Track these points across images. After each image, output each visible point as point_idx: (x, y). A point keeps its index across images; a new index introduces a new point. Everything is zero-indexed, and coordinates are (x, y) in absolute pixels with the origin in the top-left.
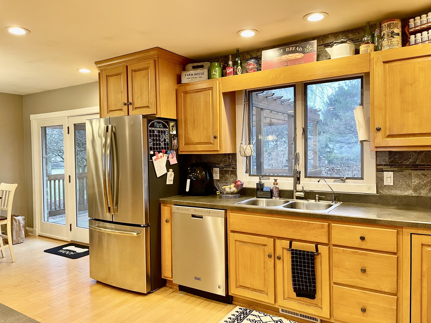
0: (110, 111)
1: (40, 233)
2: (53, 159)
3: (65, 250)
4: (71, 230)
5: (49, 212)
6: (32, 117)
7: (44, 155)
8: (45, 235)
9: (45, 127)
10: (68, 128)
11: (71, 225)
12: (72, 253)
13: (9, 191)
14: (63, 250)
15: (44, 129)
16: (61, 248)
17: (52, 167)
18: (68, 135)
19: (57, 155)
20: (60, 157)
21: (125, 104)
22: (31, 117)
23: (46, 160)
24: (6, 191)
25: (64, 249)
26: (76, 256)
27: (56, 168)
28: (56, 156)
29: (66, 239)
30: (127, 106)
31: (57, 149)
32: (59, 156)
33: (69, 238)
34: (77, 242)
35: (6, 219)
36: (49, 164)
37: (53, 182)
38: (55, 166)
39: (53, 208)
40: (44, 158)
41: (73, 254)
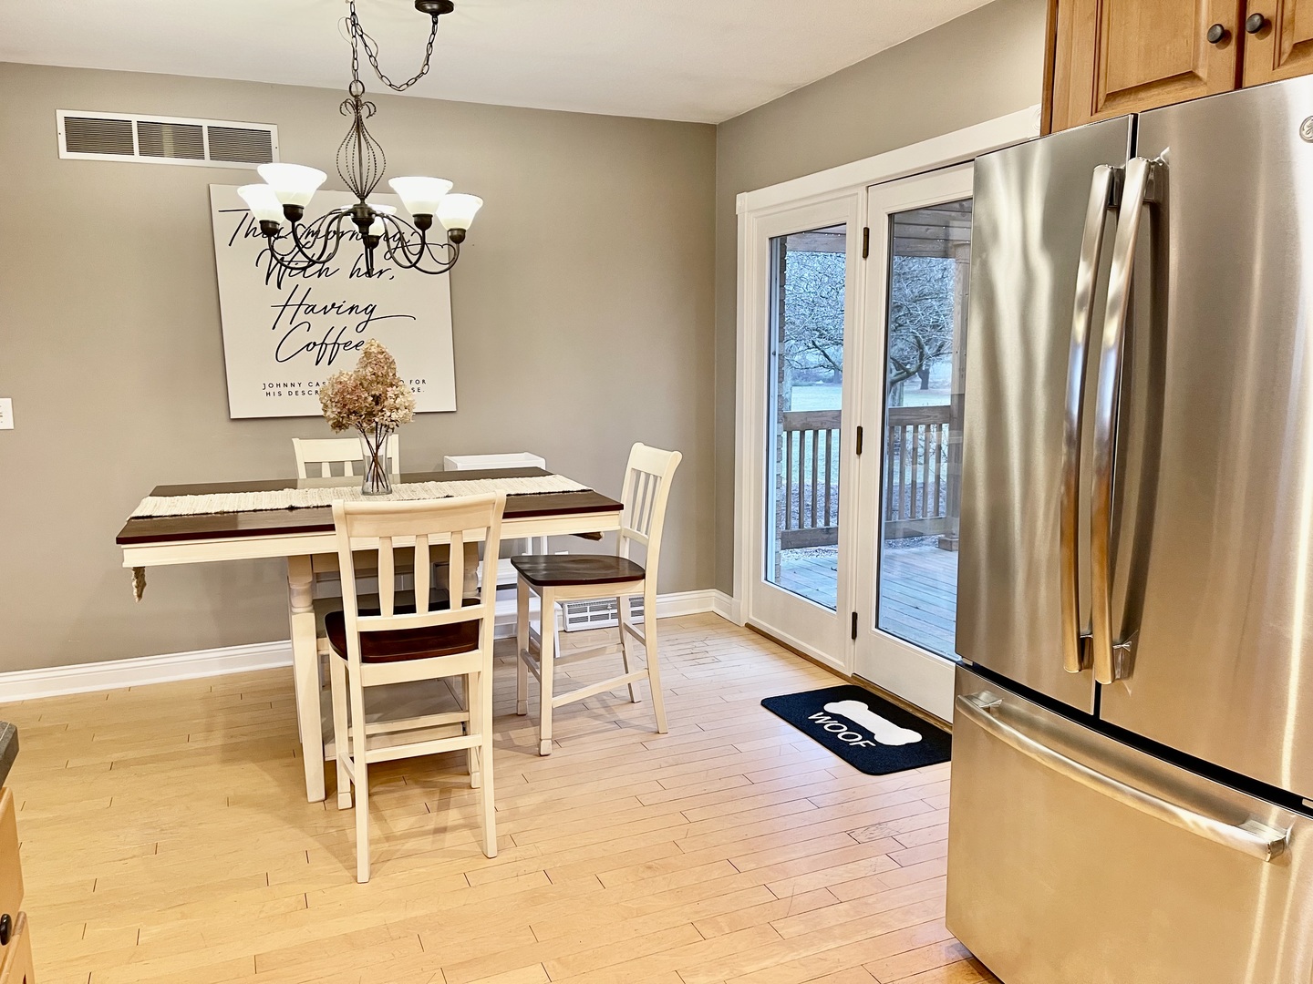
0: (1112, 97)
1: (751, 617)
2: (796, 358)
3: (834, 717)
4: (854, 636)
5: (783, 533)
6: (744, 201)
7: (776, 346)
8: (768, 629)
9: (783, 238)
10: (867, 231)
11: (855, 616)
12: (860, 737)
13: (656, 477)
14: (827, 714)
15: (780, 245)
16: (817, 699)
17: (794, 379)
18: (864, 261)
19: (811, 345)
20: (819, 352)
21: (1222, 38)
22: (738, 204)
23: (778, 363)
24: (648, 475)
25: (830, 707)
26: (876, 760)
27: (804, 383)
28: (809, 348)
29: (839, 666)
30: (1232, 48)
31: (811, 326)
32: (817, 347)
33: (847, 661)
34: (874, 688)
35: (643, 577)
36: (788, 372)
37: (796, 434)
38: (801, 378)
39: (794, 522)
40: (774, 354)
41: (861, 743)
